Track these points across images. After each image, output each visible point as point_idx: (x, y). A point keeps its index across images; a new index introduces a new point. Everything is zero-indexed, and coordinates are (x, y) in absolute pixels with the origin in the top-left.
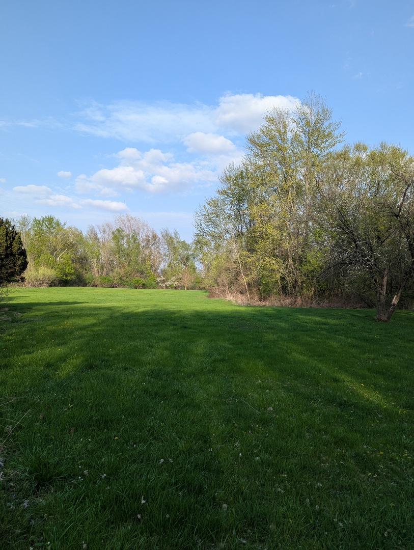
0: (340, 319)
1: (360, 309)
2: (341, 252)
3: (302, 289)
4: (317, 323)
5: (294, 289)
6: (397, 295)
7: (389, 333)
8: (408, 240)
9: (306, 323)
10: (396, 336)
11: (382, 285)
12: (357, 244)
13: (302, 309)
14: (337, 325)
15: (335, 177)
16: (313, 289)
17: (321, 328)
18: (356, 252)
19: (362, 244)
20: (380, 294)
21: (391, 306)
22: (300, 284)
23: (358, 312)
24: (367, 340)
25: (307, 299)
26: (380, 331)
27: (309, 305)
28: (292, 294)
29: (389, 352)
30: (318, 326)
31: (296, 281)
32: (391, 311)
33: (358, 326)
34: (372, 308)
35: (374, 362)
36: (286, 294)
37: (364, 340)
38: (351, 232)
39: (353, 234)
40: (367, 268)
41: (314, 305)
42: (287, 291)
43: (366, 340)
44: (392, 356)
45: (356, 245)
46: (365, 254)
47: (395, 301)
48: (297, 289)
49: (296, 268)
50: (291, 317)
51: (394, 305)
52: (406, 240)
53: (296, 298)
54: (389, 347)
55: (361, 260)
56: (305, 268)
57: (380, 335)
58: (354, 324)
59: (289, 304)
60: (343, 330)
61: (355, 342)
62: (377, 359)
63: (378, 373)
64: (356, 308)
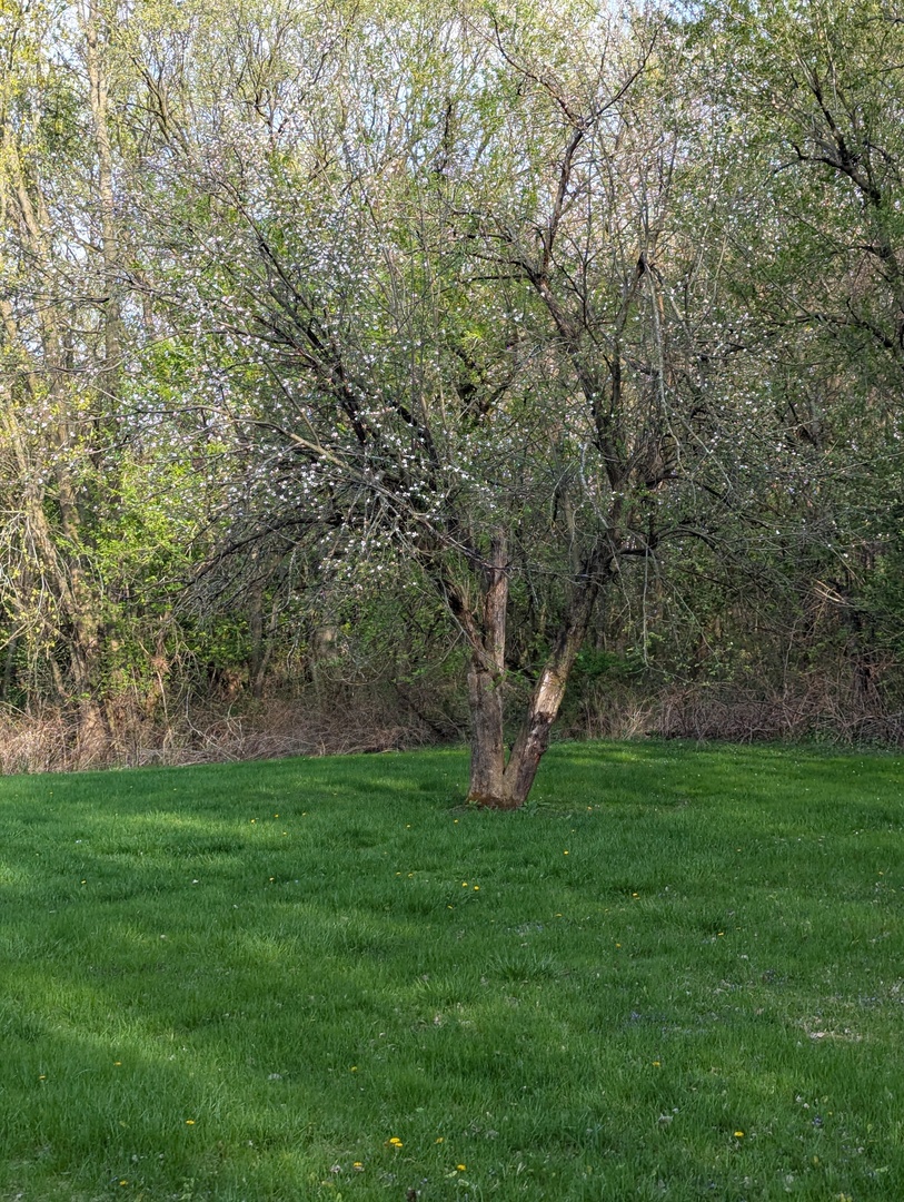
0: (298, 812)
1: (397, 754)
2: (284, 465)
3: (104, 666)
4: (183, 845)
5: (64, 670)
6: (554, 670)
7: (526, 863)
8: (588, 397)
9: (126, 850)
10: (556, 872)
11: (485, 628)
12: (363, 419)
13: (108, 780)
14: (285, 848)
15: (240, 61)
16: (161, 663)
17: (201, 873)
18: (357, 463)
19: (387, 419)
20: (481, 669)
21: (532, 723)
22: (93, 641)
23: (386, 768)
24: (426, 911)
25: (132, 720)
26: (485, 856)
27: (146, 753)
28: (52, 697)
29: (522, 956)
30: (189, 862)
31: (69, 628)
32: (533, 749)
33: (385, 839)
34: (451, 743)
35: (453, 1018)
36: (21, 704)
37: (412, 909)
38: (332, 357)
39: (339, 370)
40: (415, 542)
41: (172, 751)
42: (26, 687)
43: (418, 910)
44: (535, 977)
45: (357, 426)
46: (402, 473)
47: (547, 699)
48: (78, 670)
49: (63, 552)
50: (47, 828)
51: (543, 718)
52: (581, 396)
53: (75, 719)
54: (524, 932)
55: (385, 505)
56: (109, 555)
57: (486, 874)
58: (368, 834)
59: (37, 756)
60: (313, 869)
61: (367, 926)
62: (469, 1000)
63: (469, 1069)
64: (378, 750)
